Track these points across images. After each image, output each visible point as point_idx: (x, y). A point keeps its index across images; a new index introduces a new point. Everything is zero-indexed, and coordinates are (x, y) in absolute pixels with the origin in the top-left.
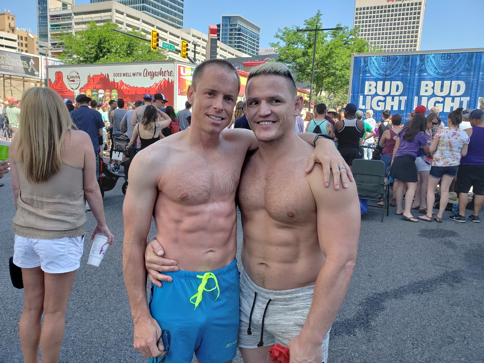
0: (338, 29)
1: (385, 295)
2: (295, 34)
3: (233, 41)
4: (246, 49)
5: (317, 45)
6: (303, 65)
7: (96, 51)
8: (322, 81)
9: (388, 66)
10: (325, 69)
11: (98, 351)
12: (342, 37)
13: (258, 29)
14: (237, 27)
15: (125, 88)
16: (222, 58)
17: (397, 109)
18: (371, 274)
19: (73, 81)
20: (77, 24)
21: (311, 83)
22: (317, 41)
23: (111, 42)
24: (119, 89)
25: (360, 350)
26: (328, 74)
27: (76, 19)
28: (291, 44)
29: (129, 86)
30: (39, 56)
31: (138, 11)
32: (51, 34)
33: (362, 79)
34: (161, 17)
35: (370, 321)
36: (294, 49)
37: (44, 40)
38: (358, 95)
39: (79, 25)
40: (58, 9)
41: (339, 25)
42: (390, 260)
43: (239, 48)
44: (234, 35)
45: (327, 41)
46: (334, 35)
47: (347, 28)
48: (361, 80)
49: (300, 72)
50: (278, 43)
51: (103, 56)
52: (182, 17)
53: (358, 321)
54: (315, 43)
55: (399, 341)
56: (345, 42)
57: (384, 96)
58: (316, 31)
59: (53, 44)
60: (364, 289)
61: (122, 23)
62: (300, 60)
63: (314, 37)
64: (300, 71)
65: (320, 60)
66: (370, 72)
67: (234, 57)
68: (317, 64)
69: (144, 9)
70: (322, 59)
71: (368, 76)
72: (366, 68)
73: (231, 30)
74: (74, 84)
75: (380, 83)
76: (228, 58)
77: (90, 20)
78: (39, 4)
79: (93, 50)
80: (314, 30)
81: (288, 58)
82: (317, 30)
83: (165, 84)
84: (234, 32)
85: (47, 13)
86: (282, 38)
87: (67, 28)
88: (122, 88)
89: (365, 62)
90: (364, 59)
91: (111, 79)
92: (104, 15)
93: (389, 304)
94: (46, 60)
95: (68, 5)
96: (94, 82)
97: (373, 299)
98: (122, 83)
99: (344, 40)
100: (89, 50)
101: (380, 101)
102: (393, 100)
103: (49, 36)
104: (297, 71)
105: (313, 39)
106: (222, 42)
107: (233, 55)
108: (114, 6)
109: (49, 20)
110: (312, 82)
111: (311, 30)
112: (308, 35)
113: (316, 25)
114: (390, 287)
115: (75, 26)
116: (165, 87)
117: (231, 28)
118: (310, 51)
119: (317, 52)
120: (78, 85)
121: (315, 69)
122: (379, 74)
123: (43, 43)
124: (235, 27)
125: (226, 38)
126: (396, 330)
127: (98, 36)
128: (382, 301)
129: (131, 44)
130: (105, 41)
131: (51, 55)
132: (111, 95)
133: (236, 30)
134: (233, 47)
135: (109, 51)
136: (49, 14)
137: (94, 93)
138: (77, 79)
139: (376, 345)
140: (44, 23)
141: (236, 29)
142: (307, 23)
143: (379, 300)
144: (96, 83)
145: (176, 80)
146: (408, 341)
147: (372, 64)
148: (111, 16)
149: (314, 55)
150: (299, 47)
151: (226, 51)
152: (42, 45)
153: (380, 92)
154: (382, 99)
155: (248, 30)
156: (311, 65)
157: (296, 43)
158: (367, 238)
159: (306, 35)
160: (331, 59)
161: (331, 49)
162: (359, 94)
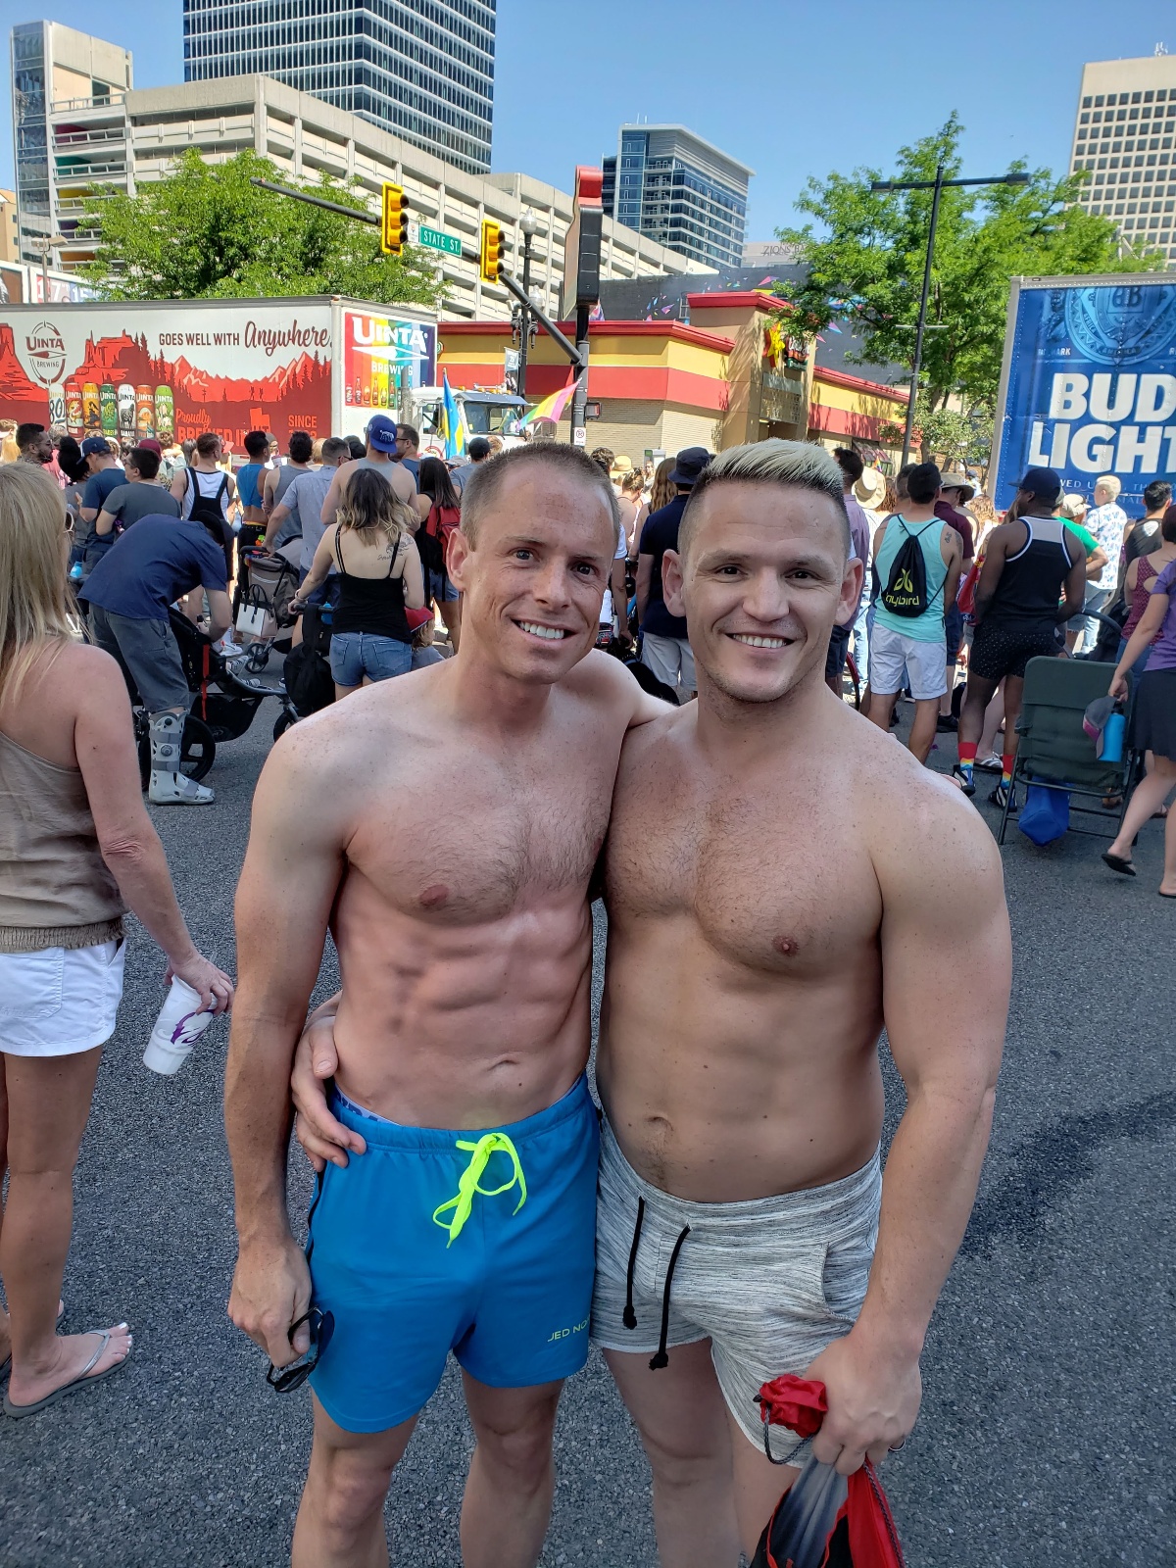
0: (1015, 179)
1: (1101, 1124)
2: (864, 197)
3: (659, 216)
4: (699, 245)
5: (937, 237)
6: (887, 308)
7: (202, 253)
8: (952, 360)
9: (1131, 324)
10: (961, 321)
11: (183, 1278)
12: (1025, 209)
13: (743, 176)
14: (672, 168)
15: (194, 381)
16: (619, 277)
17: (1154, 470)
18: (1062, 1050)
19: (45, 355)
20: (143, 154)
21: (914, 368)
22: (938, 223)
23: (251, 222)
24: (177, 384)
25: (999, 1309)
26: (972, 338)
27: (139, 137)
28: (851, 234)
29: (204, 376)
30: (22, 268)
31: (340, 110)
32: (58, 190)
33: (1044, 365)
34: (420, 133)
35: (1041, 1211)
36: (859, 252)
37: (36, 211)
38: (1027, 420)
39: (147, 158)
40: (80, 104)
41: (1019, 165)
42: (1127, 1003)
43: (677, 241)
44: (660, 196)
45: (972, 222)
46: (1001, 202)
47: (1046, 175)
48: (1038, 369)
49: (879, 328)
50: (808, 228)
51: (227, 273)
52: (490, 132)
53: (1004, 1209)
54: (930, 233)
55: (1129, 1281)
56: (1035, 225)
57: (1112, 424)
58: (937, 188)
59: (64, 225)
60: (1032, 1100)
61: (288, 155)
62: (880, 290)
63: (930, 209)
64: (877, 325)
65: (947, 289)
66: (1068, 344)
67: (659, 272)
68: (937, 304)
69: (361, 102)
70: (954, 284)
71: (1063, 357)
72: (1057, 328)
73: (652, 179)
74: (48, 365)
75: (1102, 380)
76: (639, 278)
77: (183, 141)
78: (18, 86)
79: (193, 250)
80: (932, 185)
81: (839, 281)
82: (939, 184)
83: (305, 372)
84: (660, 187)
85: (43, 118)
86: (819, 213)
87: (111, 169)
88: (185, 381)
89: (1058, 307)
90: (1052, 298)
91: (154, 351)
92: (230, 126)
93: (1110, 1154)
94: (44, 278)
95: (113, 91)
96: (103, 359)
97: (1058, 1137)
98: (184, 363)
99: (1034, 220)
100: (181, 250)
101: (1097, 441)
102: (1141, 439)
103: (53, 196)
104: (868, 327)
105: (926, 217)
106: (620, 220)
107: (656, 265)
108: (262, 95)
109: (50, 142)
110: (918, 365)
111: (919, 186)
112: (907, 203)
113: (939, 168)
114: (1119, 1095)
115: (135, 162)
116: (305, 380)
117: (652, 171)
118: (914, 257)
119: (938, 262)
120: (58, 370)
121: (930, 322)
122: (1101, 348)
123: (34, 223)
124: (663, 170)
125: (633, 208)
126: (1122, 1245)
127: (209, 203)
128: (1088, 1142)
129: (317, 231)
130: (231, 220)
131: (59, 261)
132: (154, 404)
133: (669, 179)
134: (657, 238)
135: (246, 253)
136: (52, 120)
137: (106, 396)
138: (54, 349)
139: (1053, 1293)
140: (36, 152)
141: (667, 177)
142: (907, 156)
143: (1078, 1139)
144: (110, 361)
145: (340, 359)
146: (1158, 1284)
147: (1080, 314)
148: (253, 129)
149: (926, 273)
150: (878, 242)
151: (632, 252)
152: (30, 227)
153: (1099, 410)
154: (1106, 433)
155: (709, 178)
156: (915, 307)
157: (866, 230)
158: (1059, 920)
159: (901, 202)
160: (984, 287)
161: (986, 250)
162: (1031, 418)
